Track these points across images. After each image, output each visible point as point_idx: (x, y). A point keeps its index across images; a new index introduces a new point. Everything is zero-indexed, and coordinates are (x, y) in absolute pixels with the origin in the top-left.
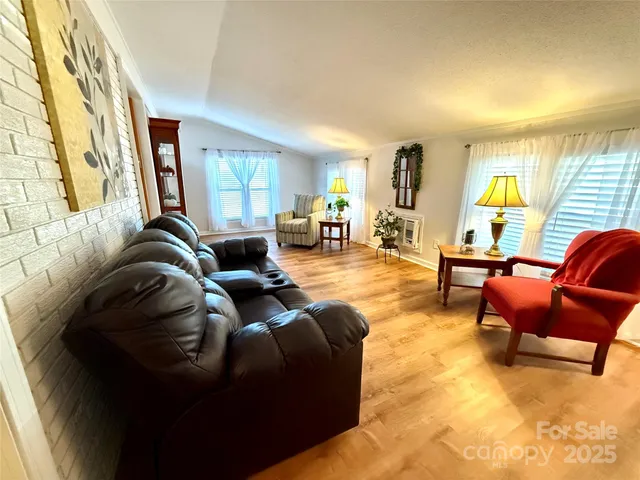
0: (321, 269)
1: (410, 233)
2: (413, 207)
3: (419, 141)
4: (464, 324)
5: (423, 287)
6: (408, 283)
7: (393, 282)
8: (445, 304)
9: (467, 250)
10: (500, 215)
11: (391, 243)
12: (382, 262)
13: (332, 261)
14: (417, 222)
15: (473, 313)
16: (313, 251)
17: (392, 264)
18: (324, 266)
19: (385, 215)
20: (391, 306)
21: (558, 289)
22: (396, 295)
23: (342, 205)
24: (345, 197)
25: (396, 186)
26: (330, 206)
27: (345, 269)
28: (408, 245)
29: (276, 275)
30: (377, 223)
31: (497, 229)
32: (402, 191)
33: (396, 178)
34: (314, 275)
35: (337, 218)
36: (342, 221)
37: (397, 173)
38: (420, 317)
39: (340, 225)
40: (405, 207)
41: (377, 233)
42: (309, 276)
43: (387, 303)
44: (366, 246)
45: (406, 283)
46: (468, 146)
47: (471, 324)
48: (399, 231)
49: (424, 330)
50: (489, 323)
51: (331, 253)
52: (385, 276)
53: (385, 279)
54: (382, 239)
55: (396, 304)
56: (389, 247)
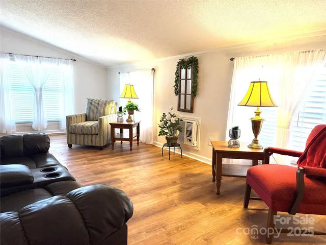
0: (110, 167)
1: (189, 133)
2: (191, 111)
3: (195, 55)
4: (234, 210)
5: (200, 179)
6: (188, 176)
7: (175, 177)
8: (218, 193)
9: (234, 144)
10: (258, 114)
11: (174, 141)
12: (166, 159)
13: (122, 160)
14: (194, 123)
15: (241, 200)
16: (103, 152)
17: (175, 160)
18: (112, 165)
19: (168, 117)
20: (170, 198)
21: (301, 170)
22: (176, 187)
23: (132, 109)
24: (135, 102)
25: (178, 92)
26: (120, 109)
27: (132, 166)
28: (188, 143)
29: (53, 169)
30: (161, 124)
31: (256, 126)
32: (183, 97)
33: (177, 86)
34: (102, 172)
35: (127, 121)
36: (133, 123)
37: (178, 81)
38: (197, 206)
39: (130, 127)
40: (185, 110)
41: (162, 133)
42: (96, 174)
43: (168, 195)
44: (153, 146)
45: (186, 176)
46: (232, 59)
47: (239, 210)
48: (181, 131)
49: (199, 217)
50: (253, 207)
51: (121, 152)
52: (168, 171)
53: (167, 173)
54: (167, 138)
55: (176, 195)
56: (173, 145)
